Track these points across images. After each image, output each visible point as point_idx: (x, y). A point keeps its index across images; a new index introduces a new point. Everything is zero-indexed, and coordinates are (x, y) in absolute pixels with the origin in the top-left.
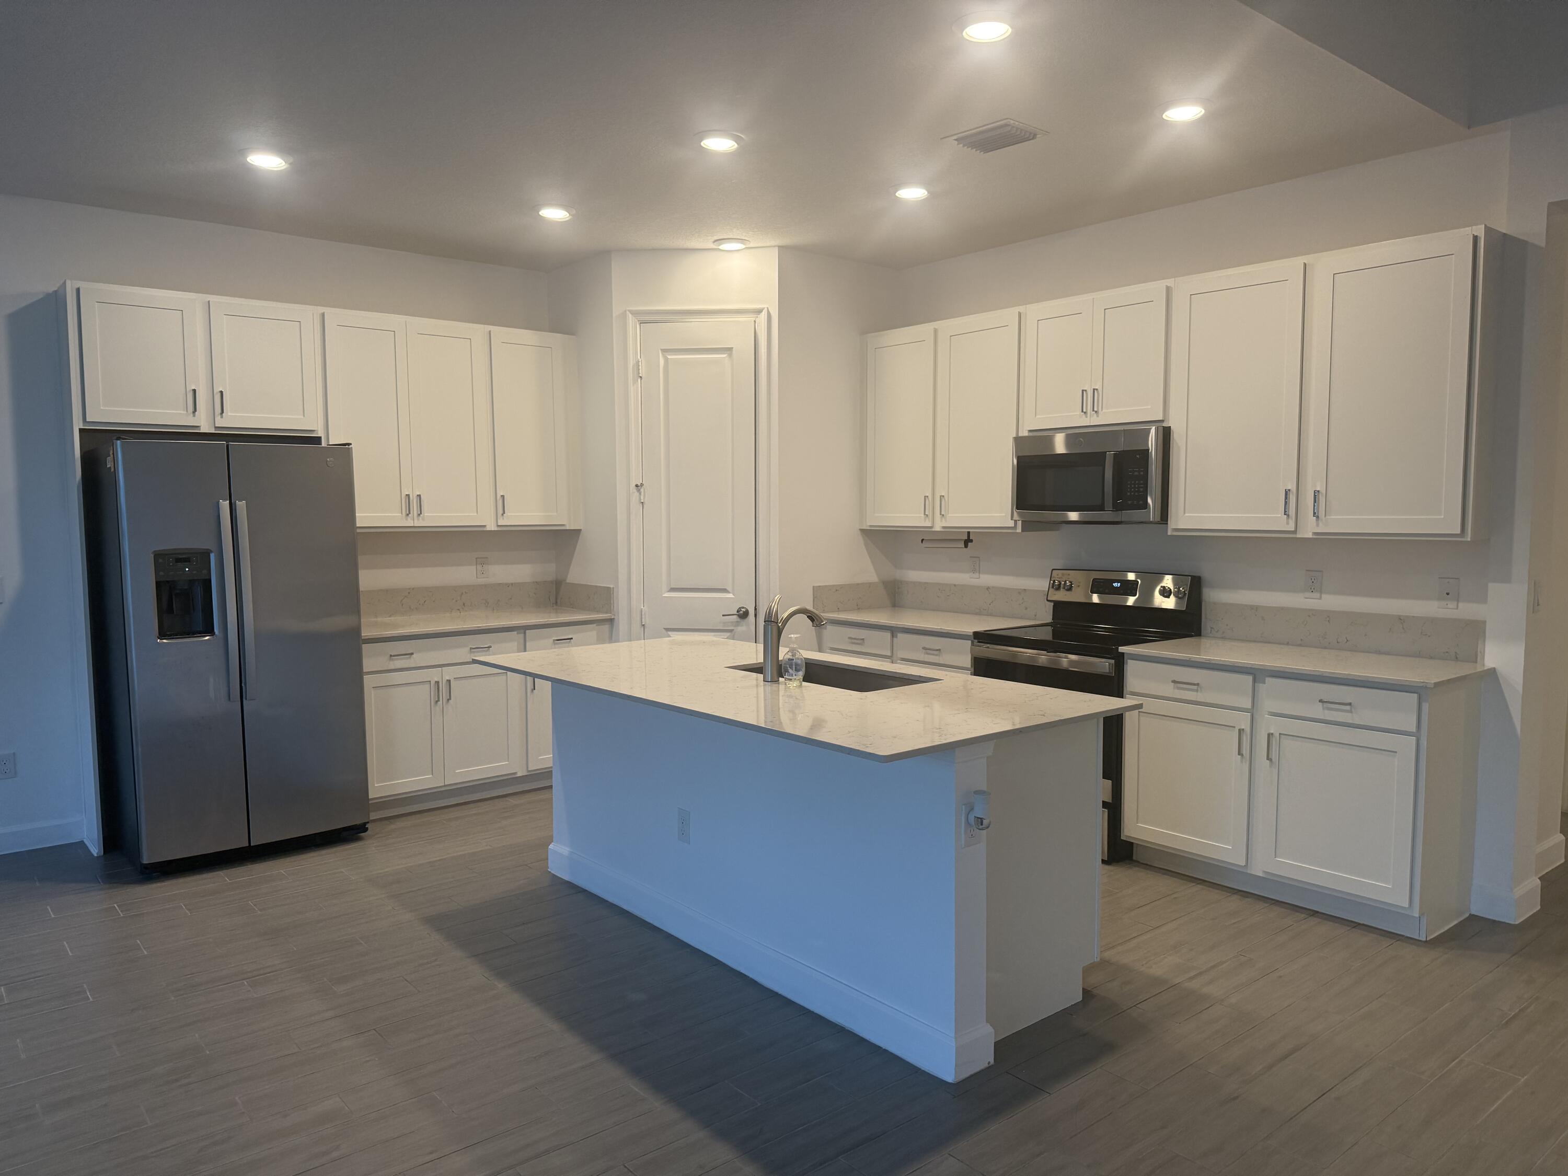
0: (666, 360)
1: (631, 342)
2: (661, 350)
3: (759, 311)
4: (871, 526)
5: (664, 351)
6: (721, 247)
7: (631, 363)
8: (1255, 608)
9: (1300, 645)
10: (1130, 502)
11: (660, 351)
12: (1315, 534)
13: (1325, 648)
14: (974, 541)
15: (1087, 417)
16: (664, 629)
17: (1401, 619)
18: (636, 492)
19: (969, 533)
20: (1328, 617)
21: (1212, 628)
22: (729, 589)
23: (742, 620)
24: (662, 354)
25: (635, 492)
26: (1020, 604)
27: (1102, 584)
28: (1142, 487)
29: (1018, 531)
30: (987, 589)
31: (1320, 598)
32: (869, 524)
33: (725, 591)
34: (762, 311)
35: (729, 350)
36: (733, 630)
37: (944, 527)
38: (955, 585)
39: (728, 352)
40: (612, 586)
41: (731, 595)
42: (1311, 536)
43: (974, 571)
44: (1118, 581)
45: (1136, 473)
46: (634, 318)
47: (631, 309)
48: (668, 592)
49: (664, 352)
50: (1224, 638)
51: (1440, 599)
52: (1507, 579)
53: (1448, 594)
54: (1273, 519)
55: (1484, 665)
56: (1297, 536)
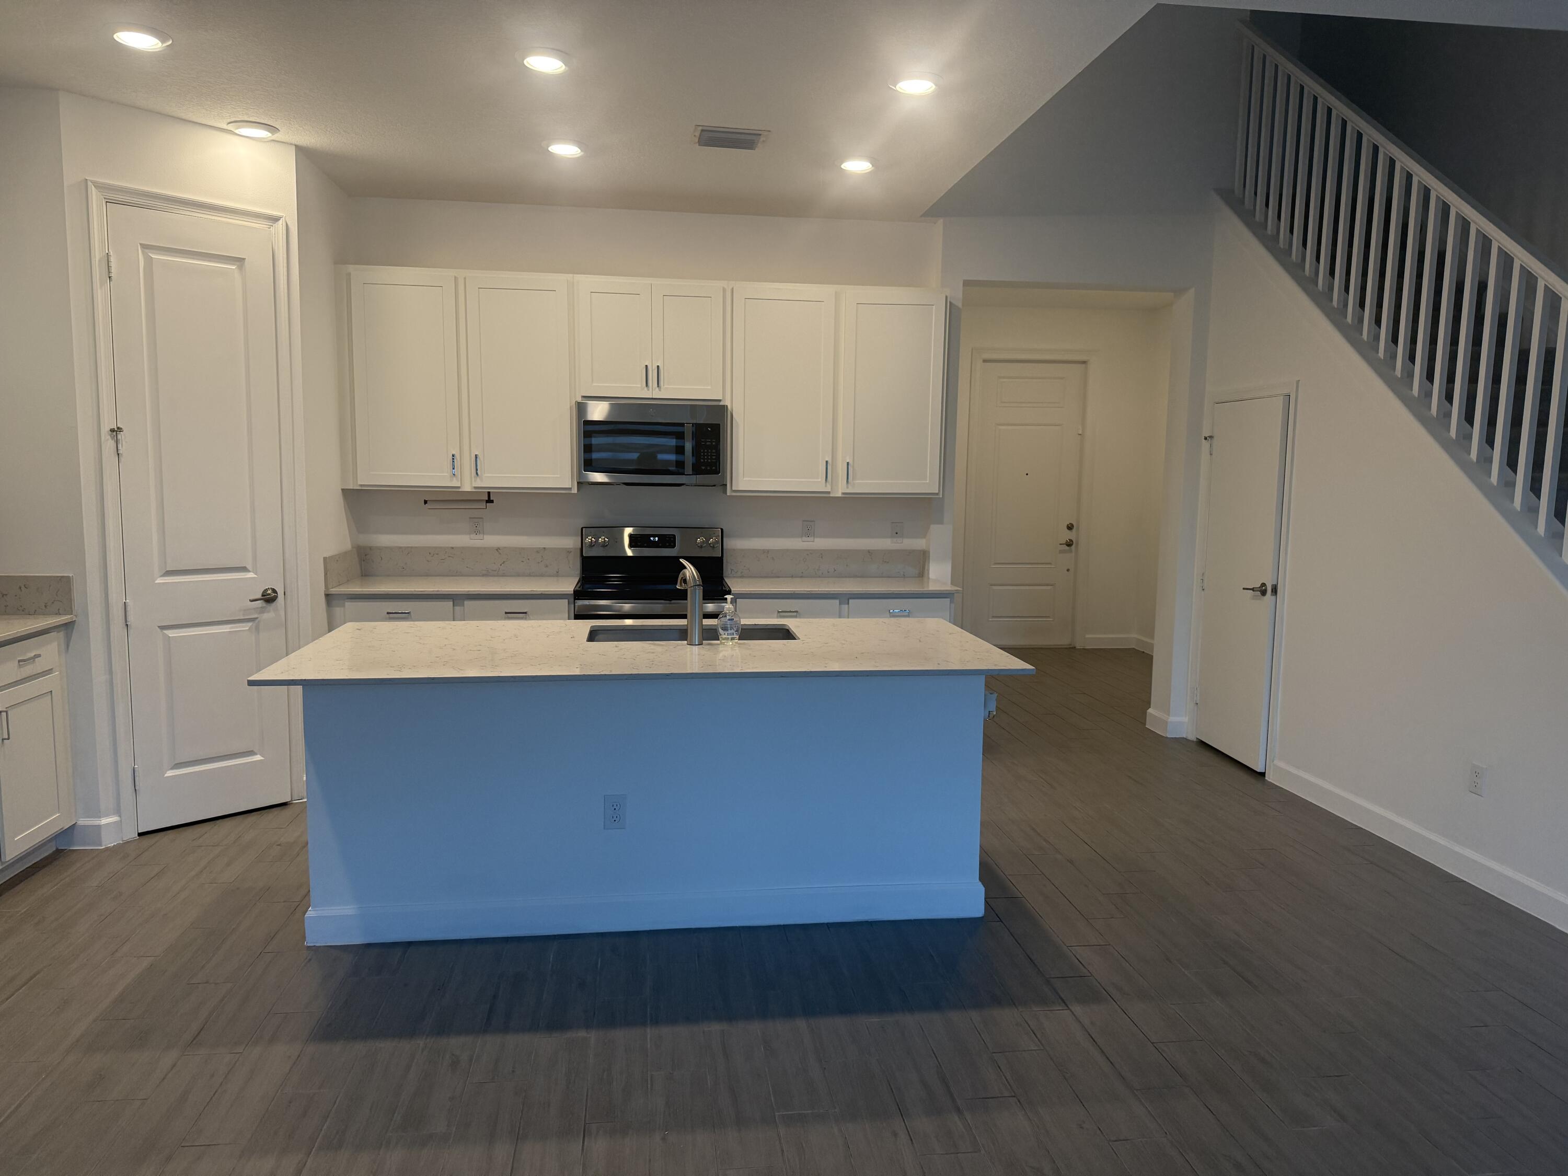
0: (149, 262)
1: (96, 226)
2: (141, 244)
3: (275, 219)
4: (361, 485)
5: (144, 246)
6: (237, 131)
7: (97, 255)
8: (766, 552)
9: (801, 577)
10: (703, 468)
11: (139, 245)
12: (843, 494)
13: (820, 577)
14: (494, 502)
15: (648, 390)
16: (159, 627)
17: (869, 552)
18: (111, 440)
19: (489, 493)
20: (822, 554)
21: (732, 570)
22: (249, 567)
23: (269, 605)
24: (143, 252)
25: (108, 440)
26: (539, 563)
27: (639, 539)
28: (714, 455)
29: (573, 492)
30: (497, 550)
31: (814, 542)
32: (360, 483)
33: (244, 569)
34: (280, 219)
35: (240, 261)
36: (257, 618)
37: (475, 488)
38: (452, 548)
39: (238, 263)
40: (71, 575)
41: (251, 575)
42: (840, 496)
43: (477, 532)
44: (654, 536)
45: (708, 443)
46: (98, 193)
47: (91, 179)
48: (162, 576)
49: (144, 248)
50: (742, 577)
51: (892, 537)
52: (941, 522)
53: (897, 533)
54: (814, 483)
55: (929, 578)
56: (831, 495)
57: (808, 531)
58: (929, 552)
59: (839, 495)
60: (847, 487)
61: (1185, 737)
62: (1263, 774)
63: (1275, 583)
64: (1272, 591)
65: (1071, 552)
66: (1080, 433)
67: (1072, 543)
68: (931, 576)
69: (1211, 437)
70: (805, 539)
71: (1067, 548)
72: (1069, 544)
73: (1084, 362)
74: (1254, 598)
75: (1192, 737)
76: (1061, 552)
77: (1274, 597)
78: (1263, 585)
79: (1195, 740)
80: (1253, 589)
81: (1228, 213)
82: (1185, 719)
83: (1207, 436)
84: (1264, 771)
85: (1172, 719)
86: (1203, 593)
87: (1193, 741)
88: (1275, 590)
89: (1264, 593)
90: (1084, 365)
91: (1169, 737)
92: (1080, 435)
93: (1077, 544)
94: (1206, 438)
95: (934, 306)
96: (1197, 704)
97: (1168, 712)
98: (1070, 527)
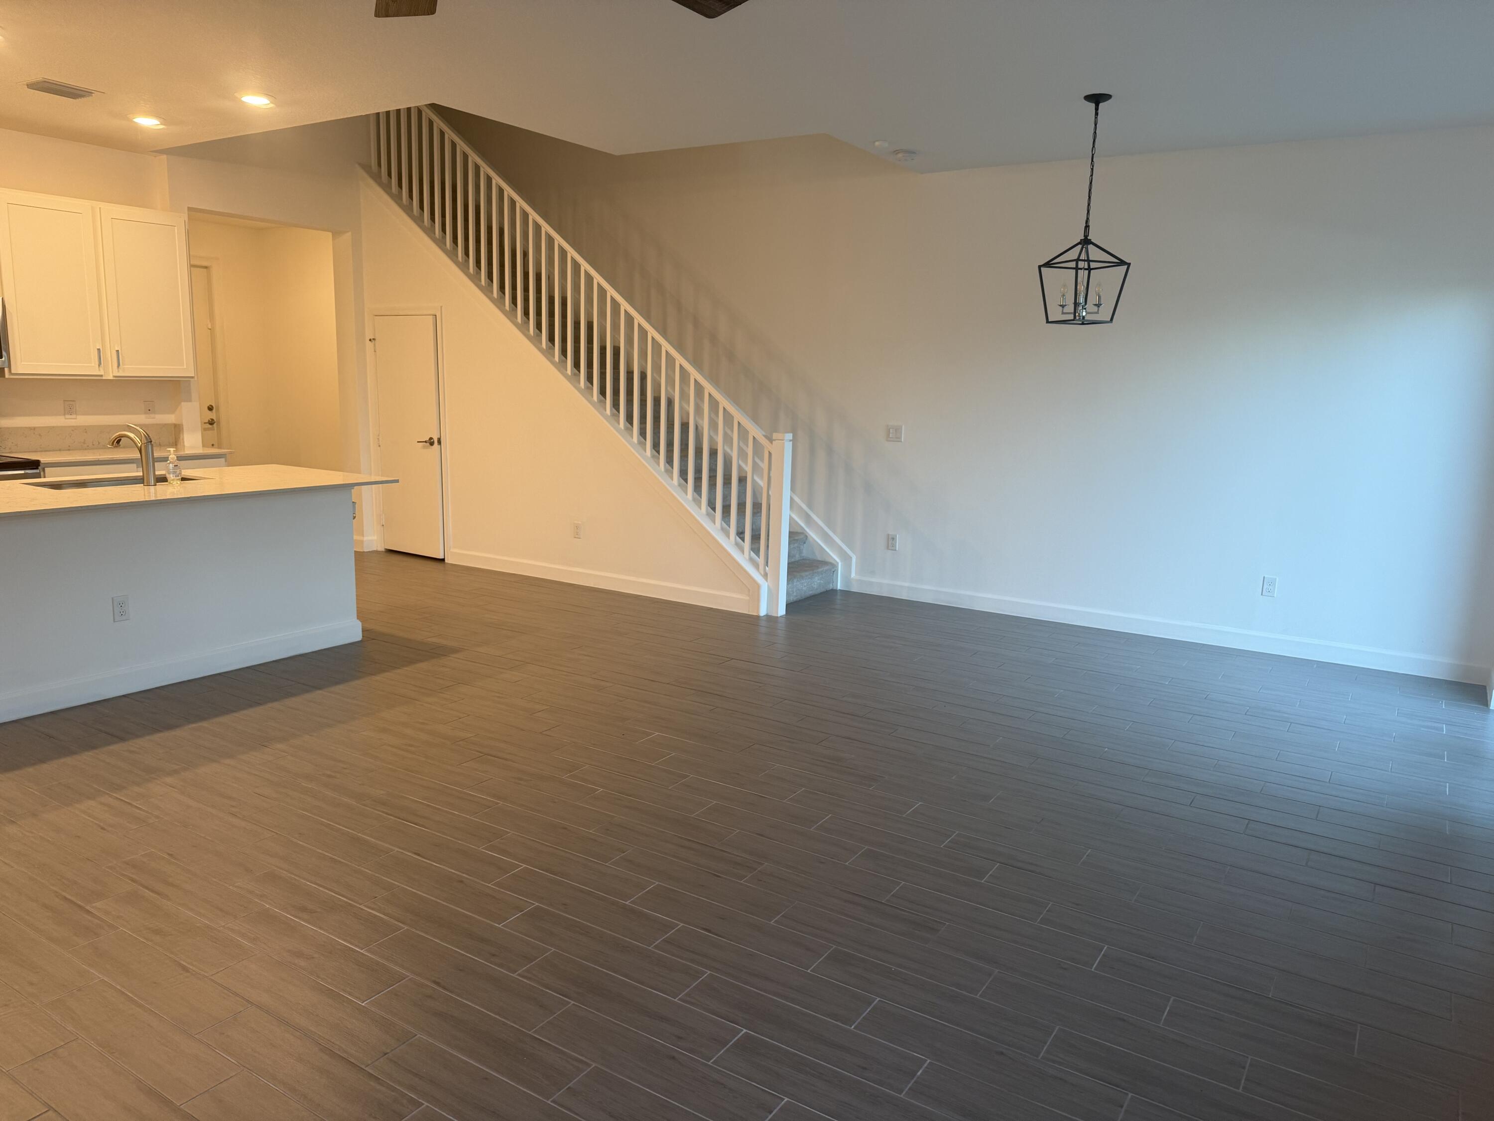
12: (115, 376)
20: (85, 429)
51: (145, 413)
52: (189, 400)
53: (149, 410)
54: (88, 367)
55: (184, 446)
56: (104, 378)
57: (70, 410)
58: (183, 425)
59: (111, 377)
60: (118, 371)
61: (375, 549)
62: (443, 560)
63: (439, 437)
64: (438, 442)
65: (213, 429)
66: (210, 328)
67: (213, 422)
68: (186, 444)
69: (374, 339)
70: (67, 416)
71: (210, 426)
72: (211, 422)
73: (206, 267)
74: (424, 447)
75: (381, 548)
76: (205, 429)
77: (439, 446)
78: (431, 438)
79: (384, 550)
80: (426, 442)
81: (371, 182)
82: (375, 538)
83: (371, 338)
84: (443, 558)
85: (365, 539)
86: (379, 448)
87: (383, 551)
88: (439, 442)
89: (432, 444)
90: (205, 270)
91: (365, 551)
92: (210, 329)
93: (219, 423)
94: (370, 340)
95: (176, 228)
96: (383, 525)
97: (363, 535)
98: (210, 408)
